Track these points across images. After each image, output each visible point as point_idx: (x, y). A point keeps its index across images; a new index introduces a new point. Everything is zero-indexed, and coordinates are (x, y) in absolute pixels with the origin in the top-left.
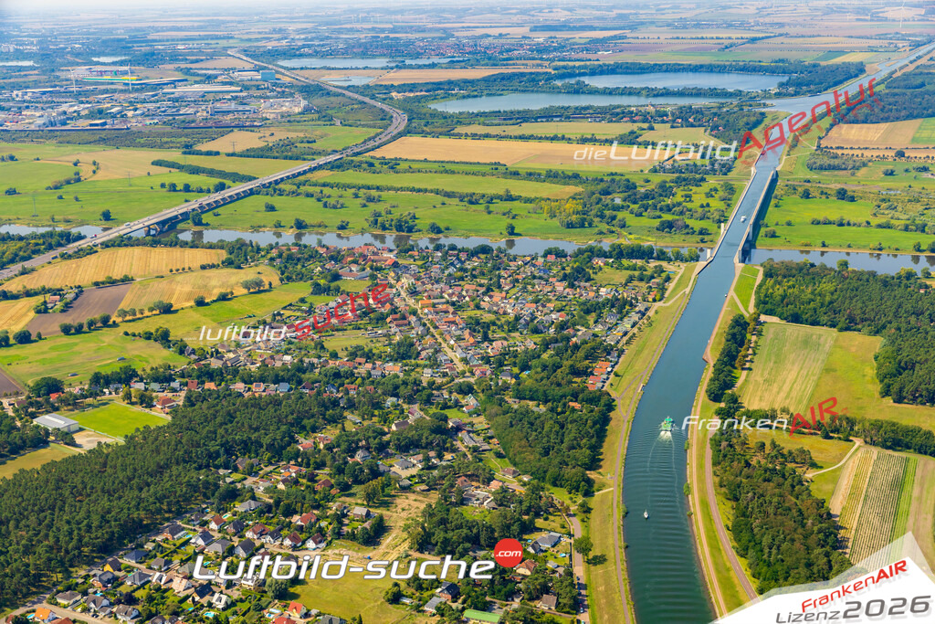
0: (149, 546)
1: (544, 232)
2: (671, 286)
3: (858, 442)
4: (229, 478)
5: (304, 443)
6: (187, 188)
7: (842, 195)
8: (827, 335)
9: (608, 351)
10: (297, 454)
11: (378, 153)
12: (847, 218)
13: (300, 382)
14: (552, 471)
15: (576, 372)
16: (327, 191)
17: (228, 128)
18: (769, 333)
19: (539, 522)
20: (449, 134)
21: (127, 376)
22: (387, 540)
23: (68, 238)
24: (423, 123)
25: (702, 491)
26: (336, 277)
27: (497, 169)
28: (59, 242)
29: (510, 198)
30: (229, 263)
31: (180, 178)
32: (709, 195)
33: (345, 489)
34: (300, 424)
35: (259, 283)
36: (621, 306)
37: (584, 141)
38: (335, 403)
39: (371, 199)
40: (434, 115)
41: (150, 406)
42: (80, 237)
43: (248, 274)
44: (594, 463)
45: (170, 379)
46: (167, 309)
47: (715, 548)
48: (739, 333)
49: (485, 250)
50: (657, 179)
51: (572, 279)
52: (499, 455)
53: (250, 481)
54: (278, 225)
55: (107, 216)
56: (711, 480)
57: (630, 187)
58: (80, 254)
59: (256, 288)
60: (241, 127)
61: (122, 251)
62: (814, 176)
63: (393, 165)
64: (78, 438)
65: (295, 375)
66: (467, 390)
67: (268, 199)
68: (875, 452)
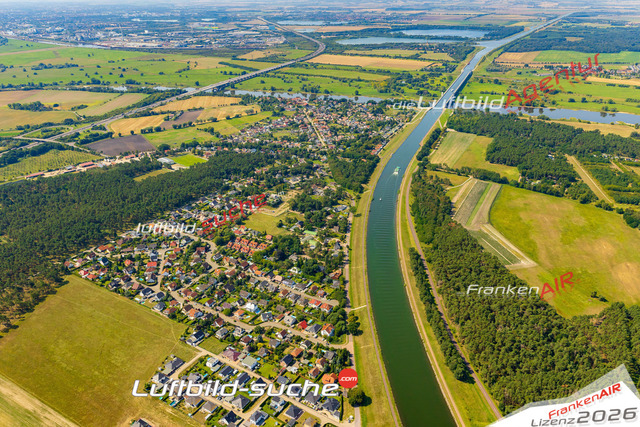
0: (194, 205)
1: (370, 94)
2: (415, 117)
3: (471, 177)
4: (227, 182)
5: (258, 171)
6: (231, 73)
7: (496, 82)
8: (472, 137)
9: (382, 140)
10: (254, 174)
11: (310, 61)
12: (495, 91)
13: (260, 149)
14: (348, 183)
15: (367, 148)
16: (286, 76)
17: (252, 49)
18: (449, 136)
19: (339, 202)
20: (341, 54)
21: (195, 144)
22: (282, 206)
23: (180, 92)
24: (332, 48)
25: (404, 192)
26: (283, 110)
27: (358, 68)
28: (177, 93)
29: (360, 80)
30: (242, 103)
31: (229, 69)
32: (442, 81)
33: (270, 187)
34: (257, 164)
35: (252, 111)
36: (392, 124)
37: (396, 57)
38: (272, 157)
39: (303, 79)
40: (337, 45)
41: (202, 156)
42: (185, 92)
43: (249, 107)
44: (366, 181)
45: (212, 146)
46: (215, 120)
47: (403, 213)
48: (437, 135)
49: (344, 100)
50: (422, 74)
51: (375, 113)
52: (331, 178)
53: (235, 184)
54: (265, 89)
55: (197, 84)
56: (409, 188)
57: (410, 76)
58: (184, 98)
59: (251, 113)
60: (257, 49)
61: (201, 97)
62: (488, 74)
63: (315, 66)
64: (173, 167)
65: (259, 146)
66: (324, 153)
67: (263, 79)
68: (476, 181)
